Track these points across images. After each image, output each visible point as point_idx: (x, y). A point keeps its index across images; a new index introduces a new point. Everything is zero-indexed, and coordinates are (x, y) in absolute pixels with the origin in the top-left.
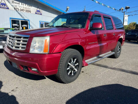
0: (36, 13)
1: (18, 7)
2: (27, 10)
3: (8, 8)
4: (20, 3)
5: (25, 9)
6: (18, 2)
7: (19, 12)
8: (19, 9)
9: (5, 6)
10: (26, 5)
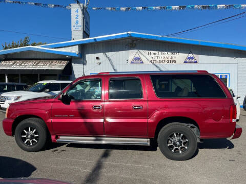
0: (185, 62)
1: (156, 59)
2: (169, 60)
3: (142, 63)
4: (160, 52)
5: (166, 60)
6: (156, 52)
7: (158, 65)
8: (158, 60)
9: (139, 61)
10: (169, 53)
